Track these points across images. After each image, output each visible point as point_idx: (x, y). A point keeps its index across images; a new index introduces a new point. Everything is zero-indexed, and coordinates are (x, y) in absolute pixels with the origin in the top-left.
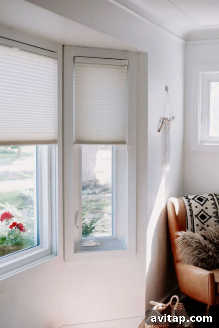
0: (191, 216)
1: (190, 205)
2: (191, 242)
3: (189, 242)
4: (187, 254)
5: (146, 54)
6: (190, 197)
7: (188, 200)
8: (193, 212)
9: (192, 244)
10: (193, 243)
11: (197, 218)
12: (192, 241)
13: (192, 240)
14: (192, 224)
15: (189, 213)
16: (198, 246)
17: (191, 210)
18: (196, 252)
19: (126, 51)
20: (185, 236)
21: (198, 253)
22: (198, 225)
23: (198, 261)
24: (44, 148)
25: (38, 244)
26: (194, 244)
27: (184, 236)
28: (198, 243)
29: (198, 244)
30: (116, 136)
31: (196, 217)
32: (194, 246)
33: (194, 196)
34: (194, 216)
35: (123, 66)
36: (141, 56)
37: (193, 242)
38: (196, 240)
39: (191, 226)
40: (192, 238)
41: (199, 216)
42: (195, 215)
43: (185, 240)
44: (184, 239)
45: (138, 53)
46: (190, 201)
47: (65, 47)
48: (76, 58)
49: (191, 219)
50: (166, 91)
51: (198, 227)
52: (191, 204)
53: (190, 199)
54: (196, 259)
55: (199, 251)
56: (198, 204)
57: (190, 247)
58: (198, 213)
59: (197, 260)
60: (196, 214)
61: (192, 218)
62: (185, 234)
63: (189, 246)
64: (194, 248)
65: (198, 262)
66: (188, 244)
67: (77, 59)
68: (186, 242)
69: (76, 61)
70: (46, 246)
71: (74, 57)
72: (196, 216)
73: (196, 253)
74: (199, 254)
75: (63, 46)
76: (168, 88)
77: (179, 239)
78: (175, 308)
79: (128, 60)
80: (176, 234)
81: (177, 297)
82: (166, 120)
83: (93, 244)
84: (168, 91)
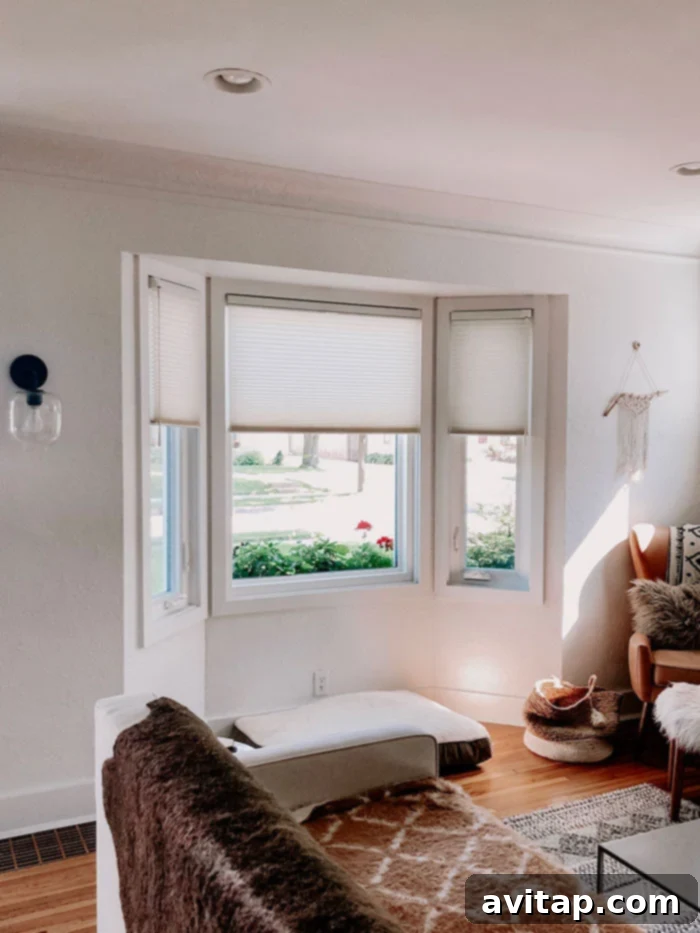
0: (678, 557)
1: (680, 540)
2: (653, 597)
3: (649, 597)
4: (644, 616)
5: (564, 298)
6: (686, 527)
7: (680, 531)
8: (683, 551)
9: (653, 601)
11: (688, 563)
12: (656, 596)
13: (656, 594)
14: (676, 571)
15: (674, 552)
16: (665, 606)
17: (680, 548)
18: (658, 615)
19: (530, 296)
20: (646, 587)
21: (663, 617)
22: (688, 575)
23: (658, 630)
24: (404, 437)
25: (397, 565)
26: (656, 601)
27: (642, 587)
28: (667, 601)
29: (666, 603)
30: (512, 422)
31: (686, 561)
32: (656, 605)
34: (684, 559)
35: (523, 319)
36: (557, 302)
37: (656, 598)
38: (664, 597)
39: (675, 575)
40: (658, 592)
41: (693, 560)
42: (686, 557)
43: (643, 593)
45: (551, 297)
46: (684, 533)
47: (439, 301)
48: (453, 314)
49: (678, 563)
50: (635, 350)
51: (688, 578)
52: (684, 537)
53: (684, 530)
54: (656, 626)
55: (666, 615)
57: (648, 605)
58: (692, 554)
59: (658, 628)
60: (688, 556)
61: (679, 560)
62: (647, 585)
63: (647, 603)
64: (656, 608)
65: (659, 633)
66: (646, 600)
67: (454, 316)
68: (643, 598)
69: (453, 318)
70: (404, 568)
71: (450, 314)
72: (688, 559)
73: (658, 617)
74: (663, 620)
75: (436, 300)
76: (639, 345)
77: (633, 590)
78: (588, 695)
79: (533, 310)
80: (632, 582)
81: (594, 677)
82: (627, 398)
83: (478, 577)
84: (640, 349)
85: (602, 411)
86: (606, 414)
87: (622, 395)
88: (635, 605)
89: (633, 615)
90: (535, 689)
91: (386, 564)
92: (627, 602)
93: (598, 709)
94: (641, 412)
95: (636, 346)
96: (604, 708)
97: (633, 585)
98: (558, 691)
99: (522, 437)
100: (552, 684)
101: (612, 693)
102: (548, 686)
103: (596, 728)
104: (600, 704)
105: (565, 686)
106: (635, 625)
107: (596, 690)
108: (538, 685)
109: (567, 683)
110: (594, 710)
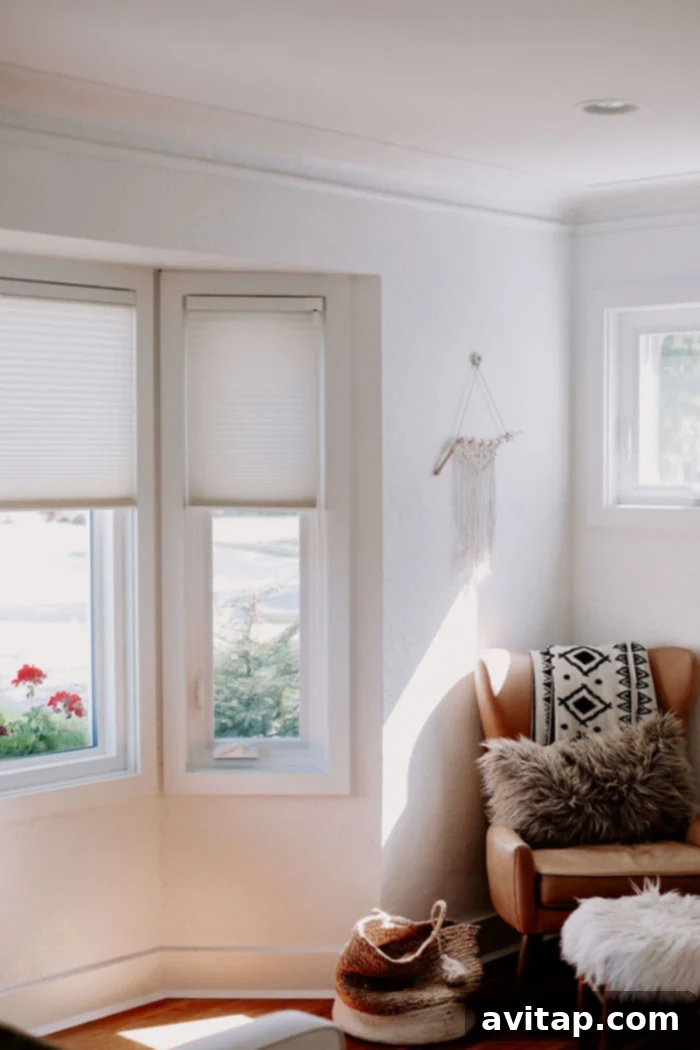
0: (547, 700)
1: (549, 672)
2: (519, 767)
3: (513, 767)
4: (507, 798)
5: (374, 280)
6: (556, 650)
7: (548, 657)
8: (554, 690)
9: (521, 774)
10: (524, 770)
11: (562, 707)
12: (523, 764)
13: (523, 761)
14: (547, 722)
15: (541, 692)
16: (539, 779)
17: (549, 685)
18: (529, 794)
19: (318, 276)
20: (507, 750)
21: (536, 797)
22: (564, 727)
23: (531, 819)
24: (108, 515)
25: (95, 744)
26: (525, 773)
27: (502, 751)
28: (541, 772)
29: (539, 775)
31: (560, 704)
32: (525, 780)
33: (568, 649)
34: (557, 702)
35: (310, 312)
36: (363, 286)
37: (523, 767)
38: (535, 765)
39: (546, 728)
40: (526, 758)
41: (570, 703)
42: (559, 699)
43: (503, 762)
44: (501, 757)
45: (354, 278)
46: (553, 660)
47: (163, 276)
48: (189, 299)
49: (549, 709)
50: (475, 367)
51: (564, 732)
52: (553, 668)
53: (552, 656)
54: (528, 812)
55: (541, 794)
56: (575, 668)
57: (513, 781)
58: (568, 694)
59: (531, 816)
60: (563, 697)
61: (550, 705)
62: (507, 747)
63: (511, 777)
64: (525, 784)
65: (532, 823)
66: (509, 773)
67: (192, 303)
68: (505, 769)
69: (189, 307)
70: (110, 748)
71: (184, 299)
72: (563, 702)
73: (530, 799)
74: (538, 801)
75: (158, 272)
76: (479, 358)
77: (487, 757)
78: (434, 933)
79: (324, 298)
80: (483, 744)
81: (442, 904)
82: (466, 443)
83: (238, 754)
84: (483, 365)
85: (431, 467)
86: (436, 472)
87: (459, 441)
88: (491, 782)
89: (488, 798)
90: (357, 934)
91: (76, 744)
92: (478, 779)
93: (448, 953)
94: (485, 467)
95: (475, 360)
96: (459, 951)
97: (486, 750)
98: (387, 932)
99: (311, 513)
100: (379, 922)
101: (466, 926)
102: (372, 926)
103: (452, 985)
104: (450, 947)
105: (397, 923)
106: (493, 814)
107: (445, 924)
108: (360, 927)
109: (400, 919)
110: (445, 957)
